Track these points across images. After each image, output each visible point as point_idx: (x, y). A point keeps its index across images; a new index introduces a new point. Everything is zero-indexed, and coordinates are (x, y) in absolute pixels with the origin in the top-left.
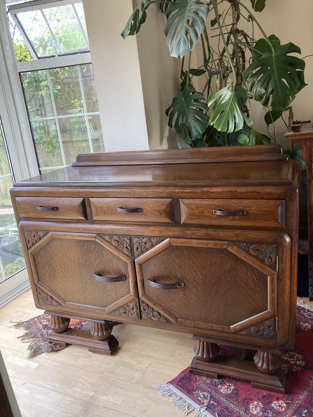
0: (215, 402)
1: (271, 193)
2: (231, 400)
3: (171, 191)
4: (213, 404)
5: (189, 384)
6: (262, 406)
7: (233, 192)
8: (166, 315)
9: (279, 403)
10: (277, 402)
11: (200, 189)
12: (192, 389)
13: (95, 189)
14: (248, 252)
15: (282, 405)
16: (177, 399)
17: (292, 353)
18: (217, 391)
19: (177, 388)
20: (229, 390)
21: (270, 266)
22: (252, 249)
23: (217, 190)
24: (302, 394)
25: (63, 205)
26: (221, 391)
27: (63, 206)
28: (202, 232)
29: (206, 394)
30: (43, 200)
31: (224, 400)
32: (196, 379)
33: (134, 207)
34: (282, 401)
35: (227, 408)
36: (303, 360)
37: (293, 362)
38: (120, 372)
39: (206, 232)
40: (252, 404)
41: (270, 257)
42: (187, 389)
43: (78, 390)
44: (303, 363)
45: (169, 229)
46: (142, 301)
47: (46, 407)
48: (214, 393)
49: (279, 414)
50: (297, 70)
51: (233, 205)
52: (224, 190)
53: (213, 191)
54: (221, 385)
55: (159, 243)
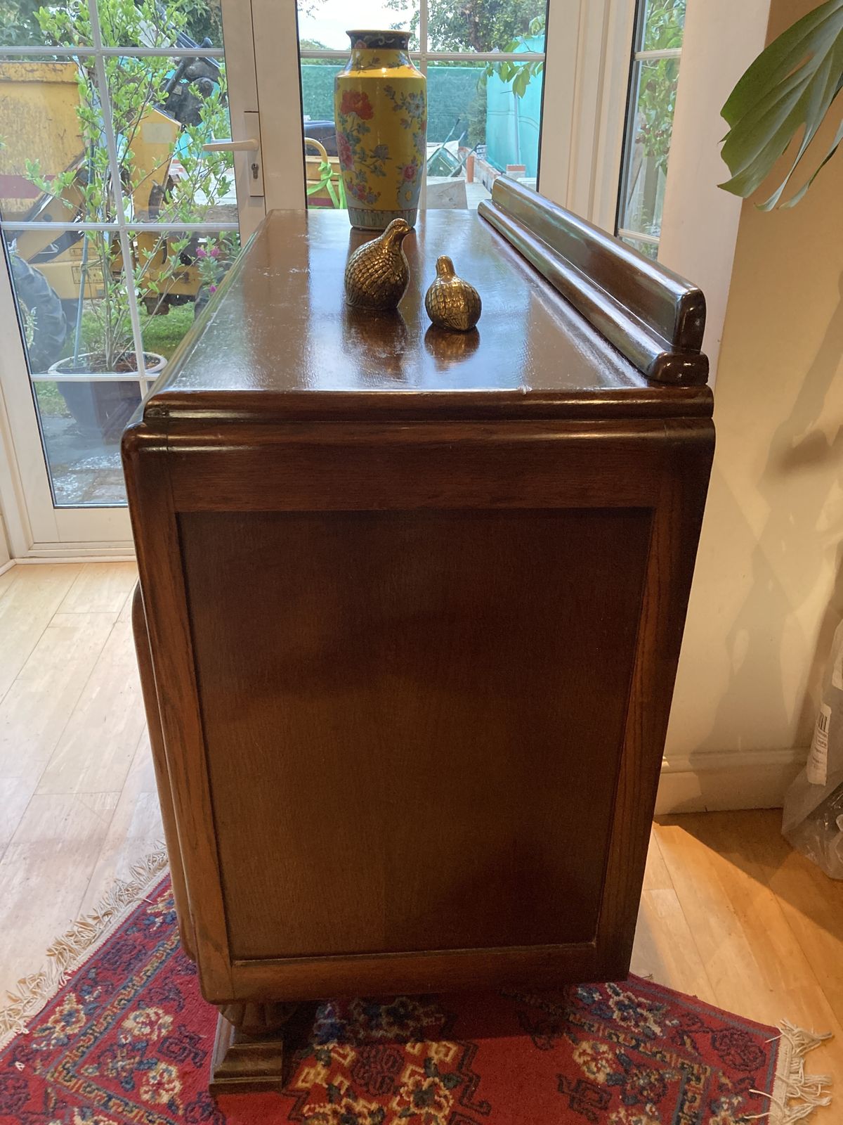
4: (154, 923)
10: (173, 1075)
15: (162, 1092)
35: (140, 956)
37: (399, 1104)
40: (160, 1012)
49: (128, 1086)
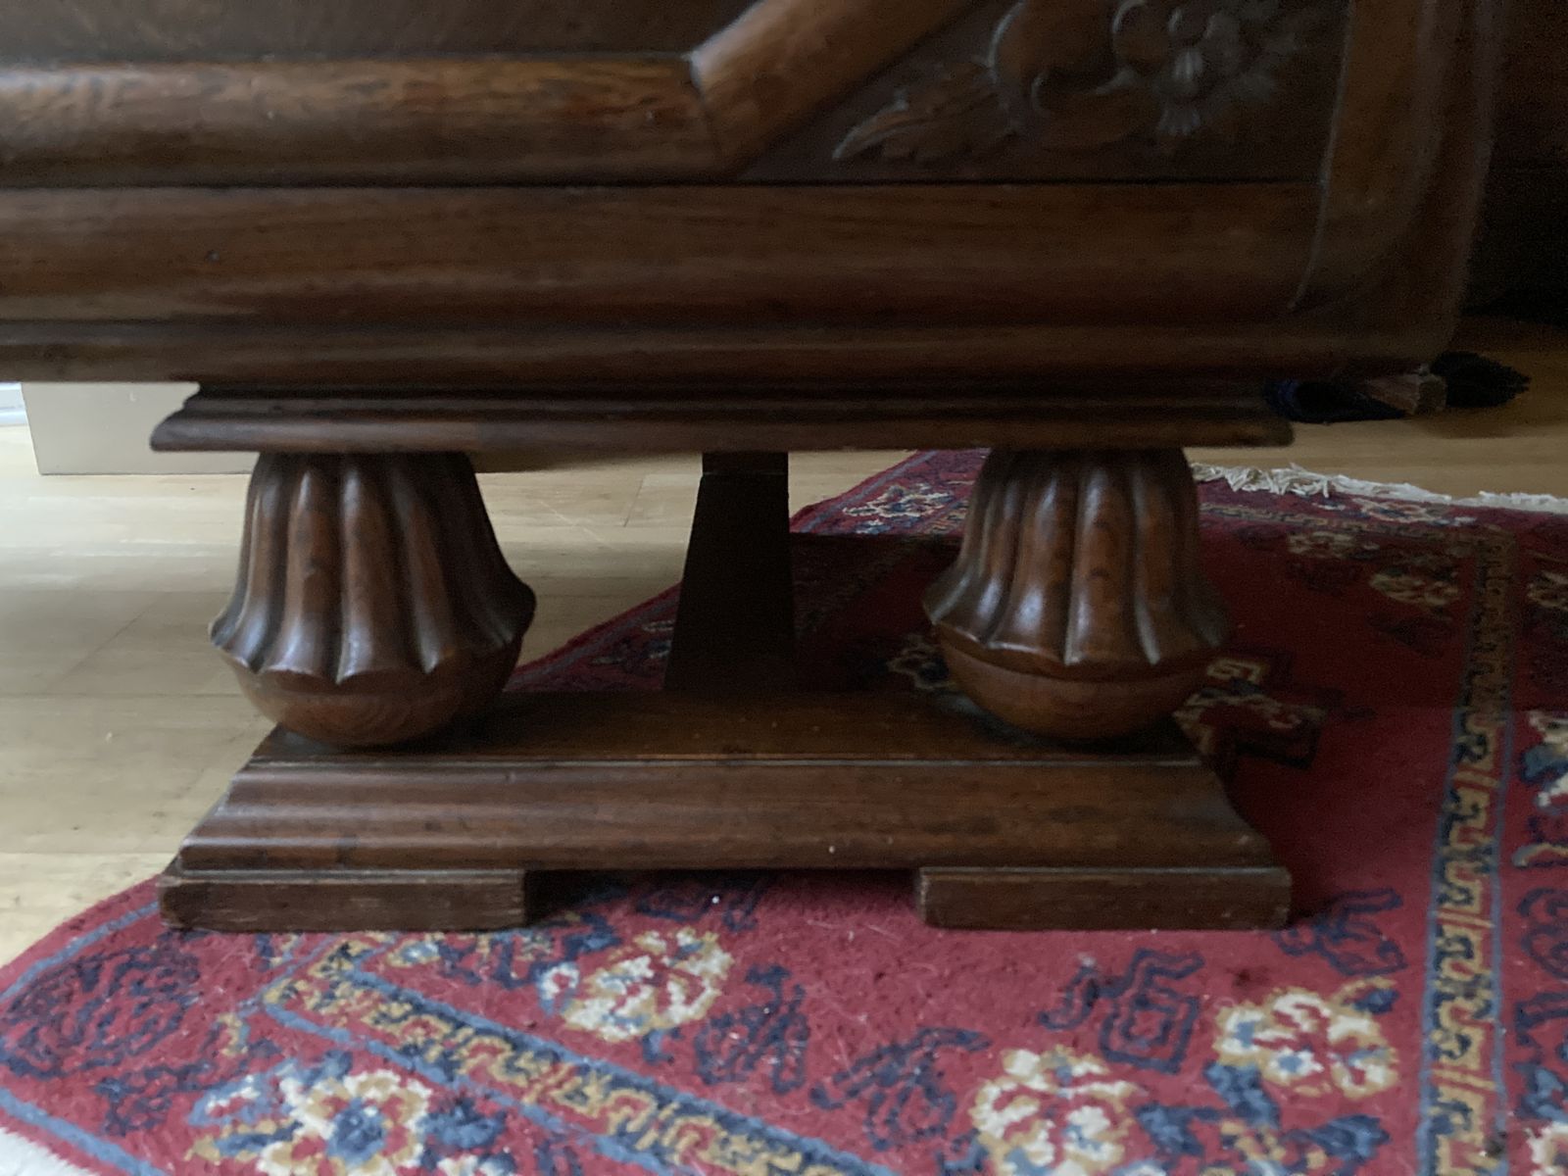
2: (718, 1097)
5: (150, 1024)
6: (1120, 1086)
9: (1283, 1019)
10: (1258, 1015)
15: (1337, 1033)
18: (535, 1030)
20: (677, 997)
24: (1447, 897)
26: (586, 1016)
29: (381, 1084)
31: (630, 1112)
34: (1306, 997)
40: (992, 1091)
54: (570, 956)
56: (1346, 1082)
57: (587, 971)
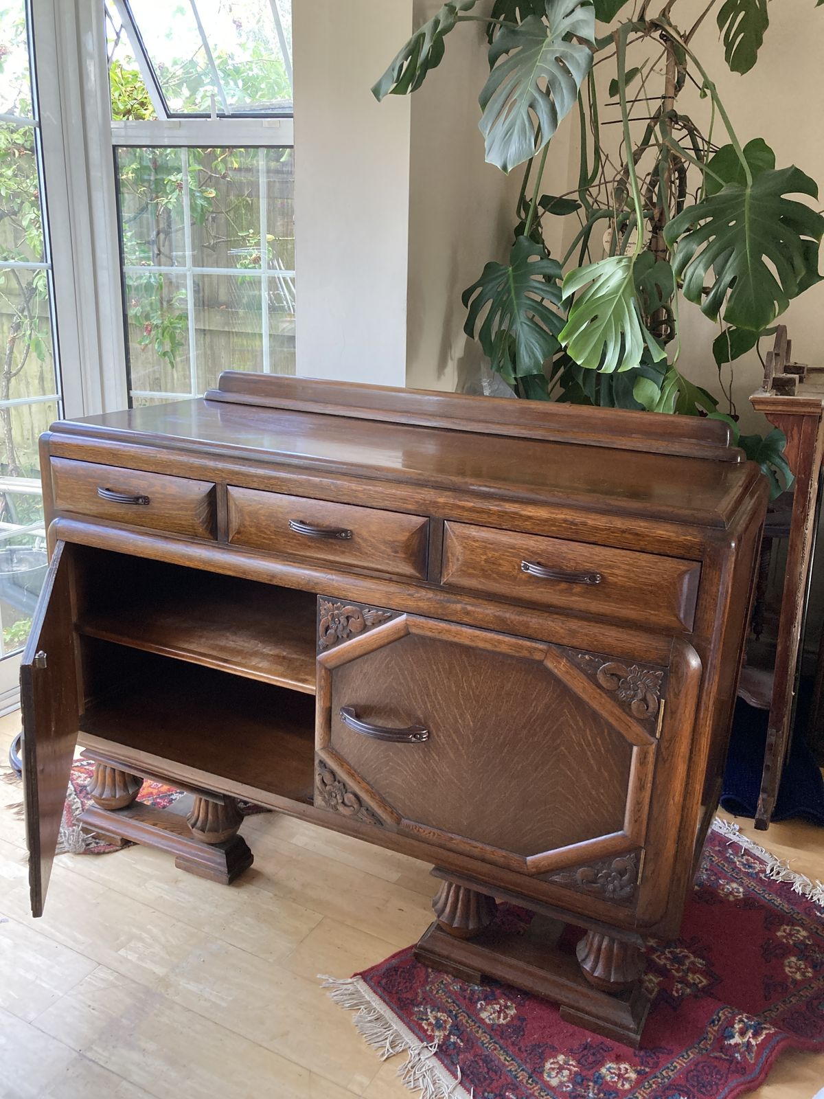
0: (462, 1041)
1: (667, 542)
2: (501, 1042)
3: (428, 497)
4: (454, 1043)
5: (406, 987)
6: (576, 1069)
7: (576, 525)
8: (373, 804)
9: (620, 1069)
10: (615, 1066)
11: (496, 506)
12: (412, 1001)
13: (244, 466)
14: (592, 678)
15: (627, 1075)
16: (369, 1018)
17: (682, 952)
18: (473, 1014)
19: (375, 992)
20: (502, 1017)
21: (641, 721)
22: (605, 672)
23: (539, 514)
24: (683, 1056)
25: (162, 494)
26: (484, 1015)
27: (162, 496)
28: (489, 611)
29: (444, 1016)
30: (116, 473)
31: (485, 1039)
32: (428, 977)
33: (333, 525)
34: (627, 1066)
35: (487, 1060)
36: (705, 973)
37: (678, 972)
38: (242, 931)
39: (498, 614)
40: (552, 1061)
41: (644, 700)
42: (399, 999)
43: (133, 957)
44: (701, 978)
45: (409, 592)
46: (321, 762)
47: (44, 985)
48: (463, 1018)
49: (614, 1095)
50: (802, 237)
51: (570, 556)
52: (554, 516)
53: (529, 514)
54: (484, 1000)
55: (381, 621)
56: (619, 1085)
57: (487, 1004)
